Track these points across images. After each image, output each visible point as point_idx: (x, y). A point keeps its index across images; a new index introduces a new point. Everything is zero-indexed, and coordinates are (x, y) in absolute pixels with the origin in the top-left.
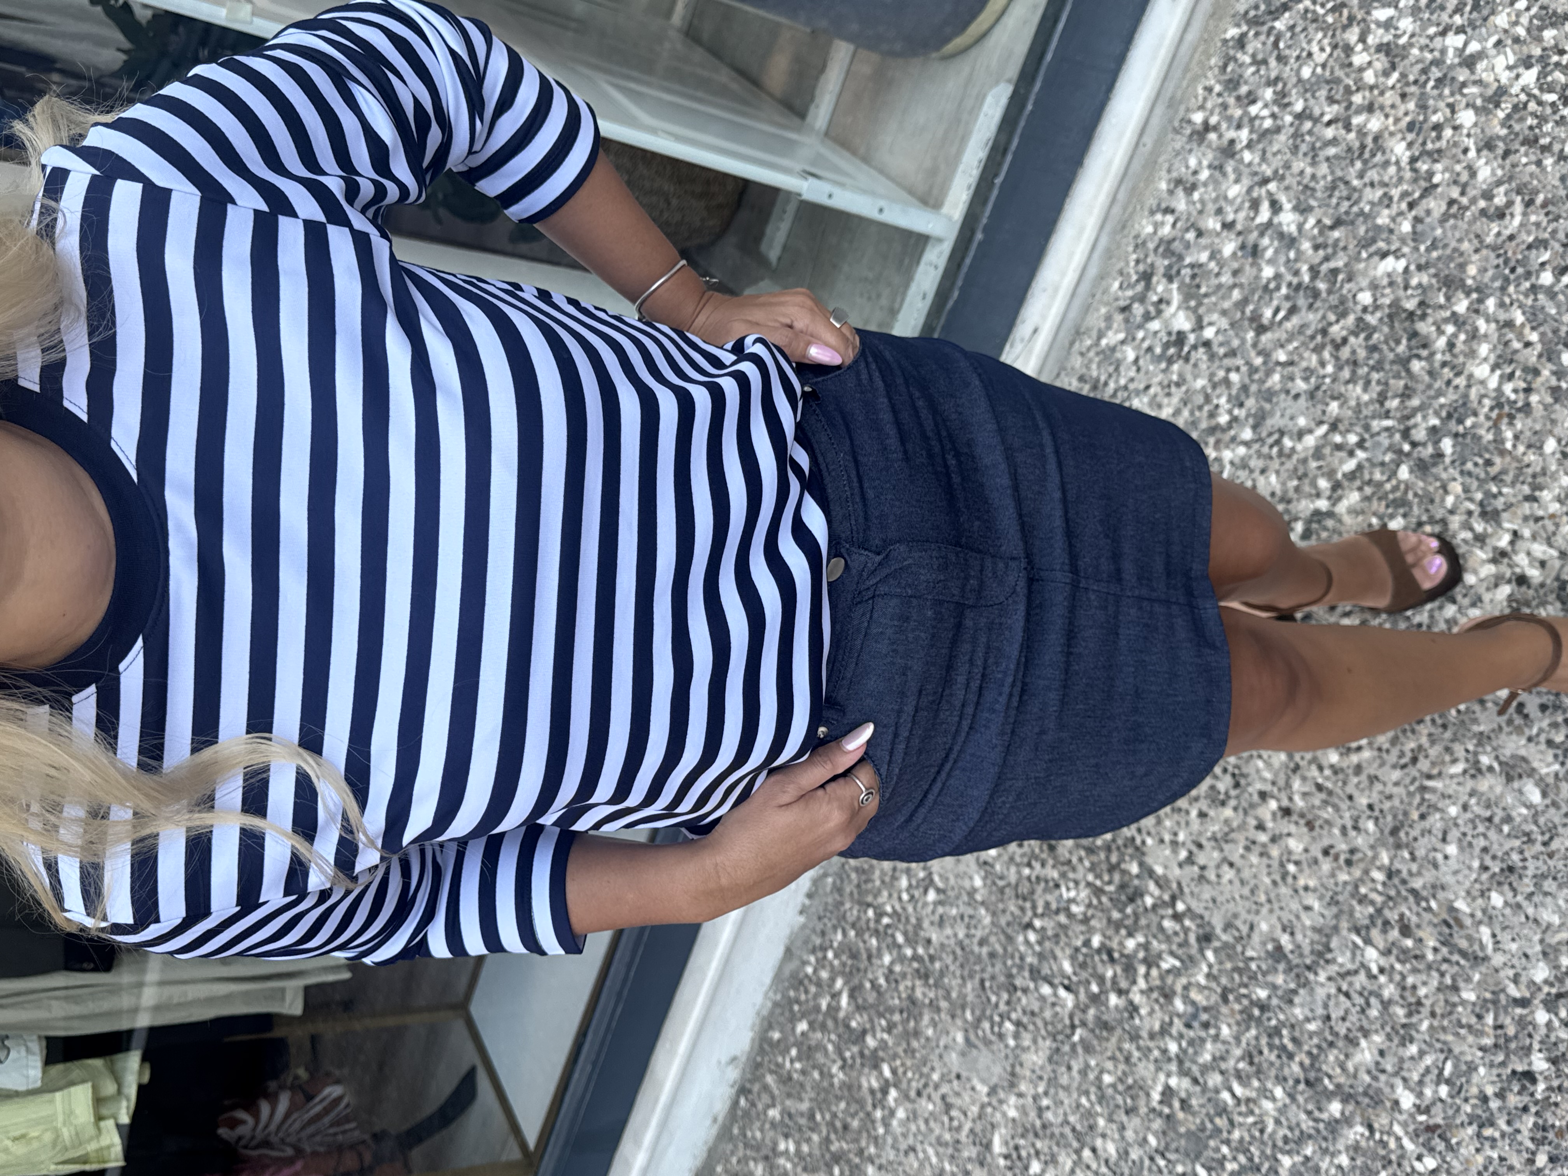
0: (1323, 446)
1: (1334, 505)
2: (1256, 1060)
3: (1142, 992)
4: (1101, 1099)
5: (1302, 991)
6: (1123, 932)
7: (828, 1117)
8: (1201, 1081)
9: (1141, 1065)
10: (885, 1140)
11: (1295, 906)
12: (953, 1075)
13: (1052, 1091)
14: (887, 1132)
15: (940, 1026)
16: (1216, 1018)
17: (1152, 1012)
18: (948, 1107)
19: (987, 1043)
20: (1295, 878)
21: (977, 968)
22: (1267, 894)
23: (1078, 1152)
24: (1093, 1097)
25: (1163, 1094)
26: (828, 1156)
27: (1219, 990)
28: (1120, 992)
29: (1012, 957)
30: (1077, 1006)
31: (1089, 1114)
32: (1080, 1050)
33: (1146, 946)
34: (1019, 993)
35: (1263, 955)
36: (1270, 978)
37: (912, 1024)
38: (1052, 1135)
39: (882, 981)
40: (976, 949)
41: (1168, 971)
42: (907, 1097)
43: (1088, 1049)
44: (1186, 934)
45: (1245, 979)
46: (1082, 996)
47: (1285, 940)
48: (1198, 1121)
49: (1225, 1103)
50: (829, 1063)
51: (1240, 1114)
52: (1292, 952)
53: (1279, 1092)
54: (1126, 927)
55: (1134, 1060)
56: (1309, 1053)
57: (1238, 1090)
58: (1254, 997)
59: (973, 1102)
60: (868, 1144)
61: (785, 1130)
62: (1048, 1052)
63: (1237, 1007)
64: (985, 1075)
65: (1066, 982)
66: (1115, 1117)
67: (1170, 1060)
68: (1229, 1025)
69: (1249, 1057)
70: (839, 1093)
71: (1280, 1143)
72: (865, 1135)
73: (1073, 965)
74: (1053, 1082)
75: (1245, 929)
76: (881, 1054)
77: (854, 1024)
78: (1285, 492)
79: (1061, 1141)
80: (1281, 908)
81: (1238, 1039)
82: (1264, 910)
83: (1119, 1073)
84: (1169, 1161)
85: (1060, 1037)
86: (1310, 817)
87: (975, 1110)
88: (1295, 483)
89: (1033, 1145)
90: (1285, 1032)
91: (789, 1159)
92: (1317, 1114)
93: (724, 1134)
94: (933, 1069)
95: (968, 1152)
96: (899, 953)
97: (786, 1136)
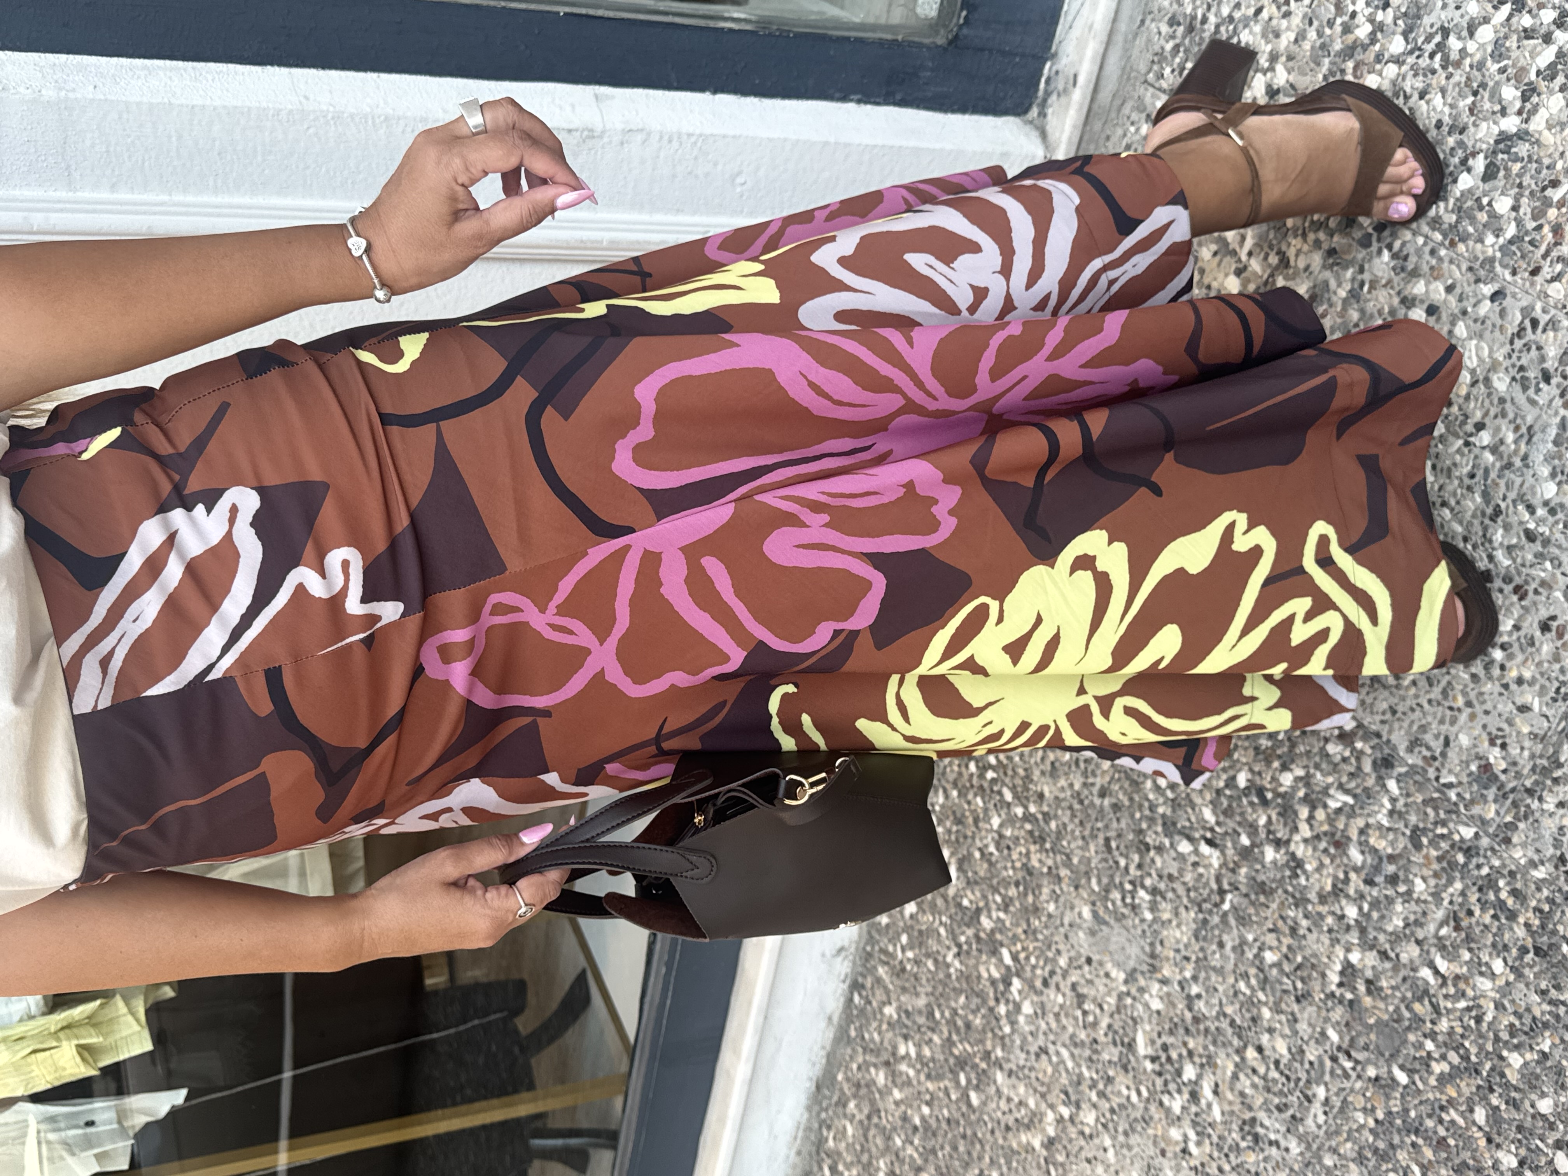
0: (1506, 37)
1: (1527, 121)
2: (1464, 924)
3: (1306, 841)
4: (1264, 982)
5: (1522, 825)
6: (1276, 764)
7: (947, 1014)
8: (1393, 955)
9: (1312, 937)
10: (1013, 1041)
11: (1506, 708)
12: (1083, 959)
13: (1203, 975)
14: (1013, 1031)
15: (1062, 899)
16: (1407, 871)
17: (1321, 866)
18: (1081, 998)
19: (1121, 918)
20: (1503, 667)
21: (1100, 825)
22: (1464, 693)
23: (1240, 1052)
24: (1253, 981)
25: (1342, 973)
26: (952, 1061)
27: (1408, 832)
28: (1278, 843)
29: (1141, 807)
30: (1224, 865)
31: (1250, 1003)
32: (1232, 921)
33: (1306, 780)
34: (1152, 853)
35: (1465, 780)
36: (1476, 810)
37: (1030, 899)
38: (1207, 1030)
39: (992, 849)
40: (1097, 801)
41: (1339, 811)
42: (1032, 987)
43: (1243, 921)
44: (1358, 759)
45: (1442, 815)
46: (1230, 852)
47: (1494, 755)
48: (1391, 1008)
49: (1427, 983)
50: (943, 951)
51: (1446, 997)
52: (1504, 771)
53: (1498, 966)
54: (1279, 757)
55: (1301, 932)
56: (1537, 910)
57: (1443, 965)
58: (1456, 837)
59: (1109, 993)
60: (994, 1047)
61: (905, 1031)
62: (1194, 926)
63: (1434, 853)
64: (1121, 958)
65: (1209, 835)
66: (1283, 1006)
67: (1348, 928)
68: (1424, 879)
69: (1454, 919)
70: (957, 985)
71: (1505, 1036)
72: (990, 1035)
73: (1214, 812)
74: (1202, 963)
75: (1437, 746)
76: (998, 936)
77: (965, 902)
78: (1455, 118)
79: (1216, 1037)
80: (1487, 712)
81: (1437, 896)
82: (1463, 717)
83: (1284, 949)
84: (1357, 1062)
85: (1206, 906)
86: (1518, 580)
87: (1112, 1000)
88: (1471, 99)
89: (1185, 1044)
90: (1501, 883)
91: (910, 1065)
92: (1553, 993)
93: (842, 1037)
94: (1059, 952)
95: (1110, 1054)
96: (1008, 814)
97: (906, 1037)
